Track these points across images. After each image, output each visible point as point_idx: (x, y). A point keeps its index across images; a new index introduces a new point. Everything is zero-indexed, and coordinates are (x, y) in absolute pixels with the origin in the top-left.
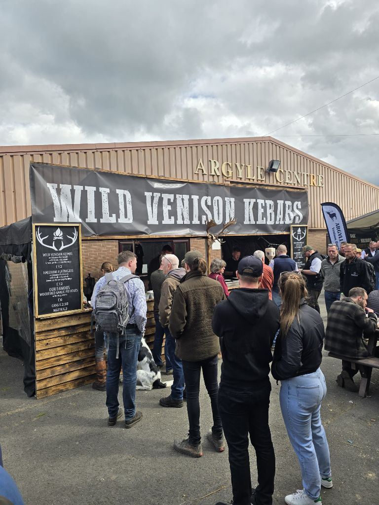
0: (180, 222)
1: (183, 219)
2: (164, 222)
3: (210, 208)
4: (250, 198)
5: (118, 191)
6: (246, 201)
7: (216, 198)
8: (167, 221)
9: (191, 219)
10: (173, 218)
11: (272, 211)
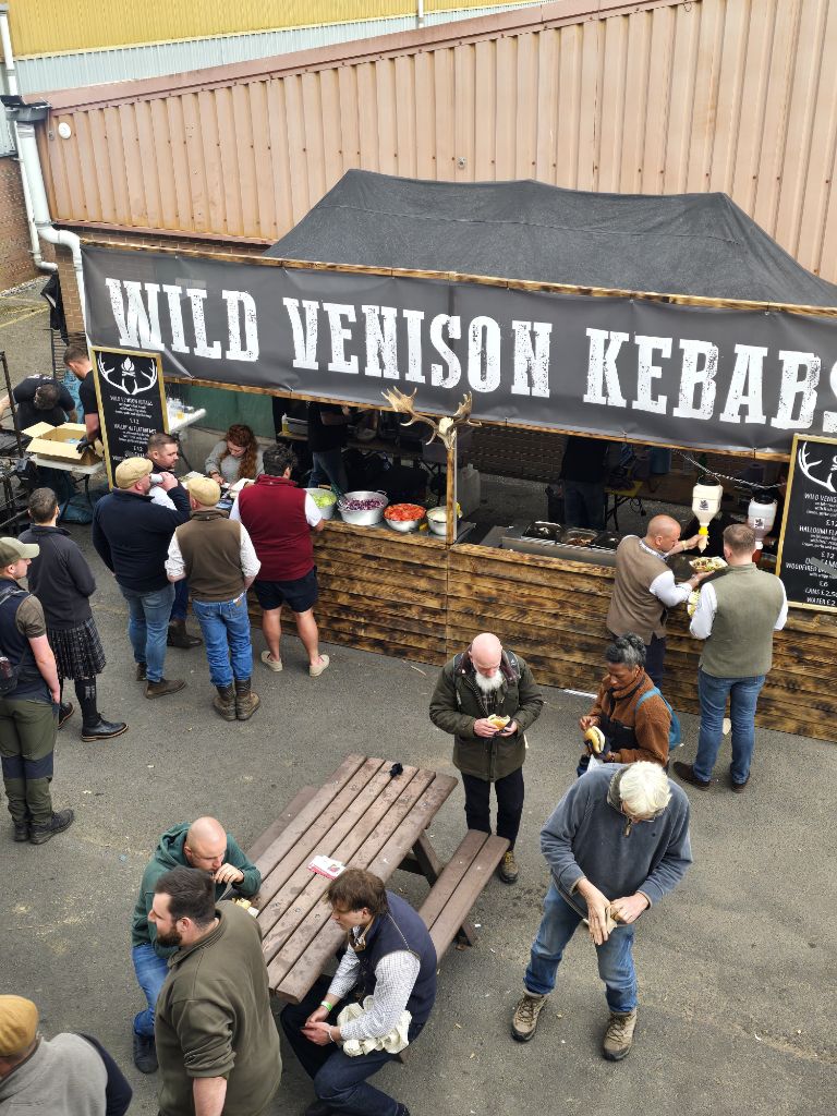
0: (372, 370)
1: (382, 366)
2: (332, 367)
3: (459, 347)
4: (609, 328)
5: (226, 294)
6: (596, 336)
7: (479, 322)
8: (340, 364)
9: (403, 366)
10: (354, 359)
11: (706, 377)
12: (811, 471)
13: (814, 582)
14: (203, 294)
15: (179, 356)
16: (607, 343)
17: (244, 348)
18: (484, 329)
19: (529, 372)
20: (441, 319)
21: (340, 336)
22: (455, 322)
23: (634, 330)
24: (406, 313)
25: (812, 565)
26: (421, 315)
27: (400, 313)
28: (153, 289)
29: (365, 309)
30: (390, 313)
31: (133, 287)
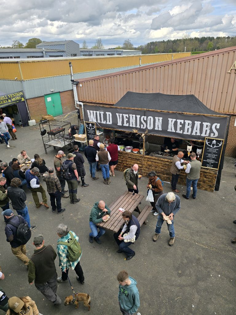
0: (131, 126)
1: (133, 125)
2: (124, 125)
3: (146, 122)
4: (172, 118)
5: (107, 113)
6: (170, 120)
7: (149, 117)
8: (126, 124)
9: (136, 125)
10: (128, 124)
11: (190, 127)
12: (208, 144)
13: (208, 163)
14: (103, 113)
15: (99, 123)
16: (172, 121)
17: (109, 122)
18: (150, 118)
19: (158, 126)
20: (143, 117)
21: (125, 120)
22: (146, 117)
23: (177, 118)
24: (137, 116)
25: (208, 161)
26: (139, 116)
27: (136, 116)
28: (95, 112)
29: (130, 115)
30: (134, 116)
31: (92, 112)
